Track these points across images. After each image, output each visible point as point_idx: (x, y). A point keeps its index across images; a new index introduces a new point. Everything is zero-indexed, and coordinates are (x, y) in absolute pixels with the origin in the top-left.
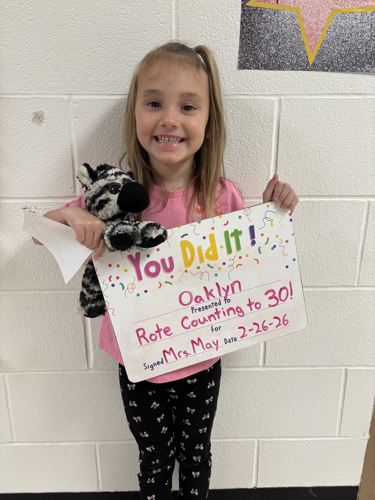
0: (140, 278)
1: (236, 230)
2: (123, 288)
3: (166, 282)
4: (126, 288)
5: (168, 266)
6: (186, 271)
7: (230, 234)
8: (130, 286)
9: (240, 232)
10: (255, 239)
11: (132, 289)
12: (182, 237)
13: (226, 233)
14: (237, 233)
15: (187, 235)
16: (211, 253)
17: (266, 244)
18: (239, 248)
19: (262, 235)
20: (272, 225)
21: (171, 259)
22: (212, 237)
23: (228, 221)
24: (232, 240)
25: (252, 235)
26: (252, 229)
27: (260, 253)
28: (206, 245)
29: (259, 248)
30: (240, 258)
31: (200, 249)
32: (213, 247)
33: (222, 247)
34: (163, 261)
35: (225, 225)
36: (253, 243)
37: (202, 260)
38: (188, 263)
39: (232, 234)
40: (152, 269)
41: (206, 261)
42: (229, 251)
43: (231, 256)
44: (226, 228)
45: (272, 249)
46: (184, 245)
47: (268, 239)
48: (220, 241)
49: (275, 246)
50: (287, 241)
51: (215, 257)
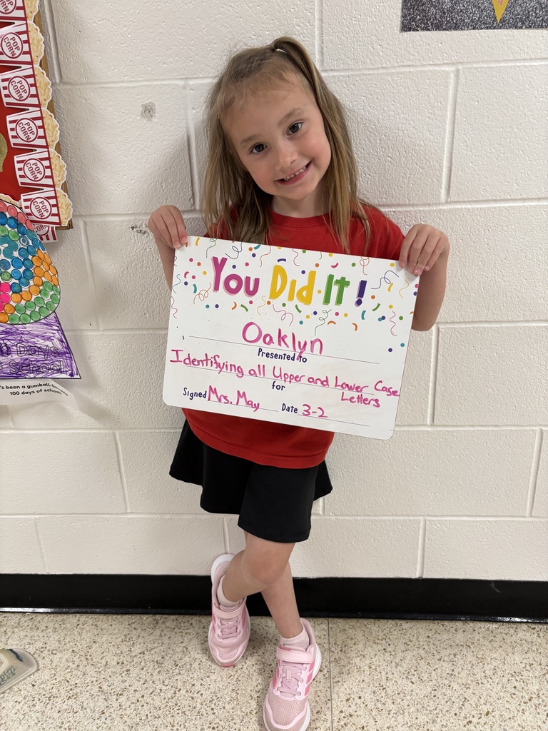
0: (216, 288)
1: (343, 279)
2: (195, 292)
3: (242, 306)
4: (198, 292)
5: (251, 288)
6: (269, 303)
7: (334, 280)
8: (203, 293)
9: (348, 284)
10: (363, 299)
11: (204, 296)
12: (279, 261)
13: (331, 277)
14: (343, 283)
15: (285, 260)
16: (304, 293)
17: (374, 310)
18: (339, 301)
19: (373, 297)
20: (389, 290)
21: (257, 281)
22: (313, 274)
23: (337, 264)
24: (335, 289)
25: (361, 293)
26: (363, 285)
27: (363, 318)
28: (302, 281)
29: (364, 312)
30: (337, 314)
31: (294, 282)
32: (310, 287)
33: (319, 292)
34: (248, 279)
35: (333, 267)
36: (359, 303)
37: (291, 298)
38: (275, 294)
39: (337, 282)
40: (233, 284)
41: (296, 301)
42: (327, 301)
43: (327, 307)
44: (333, 271)
45: (380, 320)
46: (278, 271)
47: (379, 305)
48: (321, 284)
49: (383, 318)
50: (401, 318)
51: (307, 301)
